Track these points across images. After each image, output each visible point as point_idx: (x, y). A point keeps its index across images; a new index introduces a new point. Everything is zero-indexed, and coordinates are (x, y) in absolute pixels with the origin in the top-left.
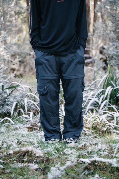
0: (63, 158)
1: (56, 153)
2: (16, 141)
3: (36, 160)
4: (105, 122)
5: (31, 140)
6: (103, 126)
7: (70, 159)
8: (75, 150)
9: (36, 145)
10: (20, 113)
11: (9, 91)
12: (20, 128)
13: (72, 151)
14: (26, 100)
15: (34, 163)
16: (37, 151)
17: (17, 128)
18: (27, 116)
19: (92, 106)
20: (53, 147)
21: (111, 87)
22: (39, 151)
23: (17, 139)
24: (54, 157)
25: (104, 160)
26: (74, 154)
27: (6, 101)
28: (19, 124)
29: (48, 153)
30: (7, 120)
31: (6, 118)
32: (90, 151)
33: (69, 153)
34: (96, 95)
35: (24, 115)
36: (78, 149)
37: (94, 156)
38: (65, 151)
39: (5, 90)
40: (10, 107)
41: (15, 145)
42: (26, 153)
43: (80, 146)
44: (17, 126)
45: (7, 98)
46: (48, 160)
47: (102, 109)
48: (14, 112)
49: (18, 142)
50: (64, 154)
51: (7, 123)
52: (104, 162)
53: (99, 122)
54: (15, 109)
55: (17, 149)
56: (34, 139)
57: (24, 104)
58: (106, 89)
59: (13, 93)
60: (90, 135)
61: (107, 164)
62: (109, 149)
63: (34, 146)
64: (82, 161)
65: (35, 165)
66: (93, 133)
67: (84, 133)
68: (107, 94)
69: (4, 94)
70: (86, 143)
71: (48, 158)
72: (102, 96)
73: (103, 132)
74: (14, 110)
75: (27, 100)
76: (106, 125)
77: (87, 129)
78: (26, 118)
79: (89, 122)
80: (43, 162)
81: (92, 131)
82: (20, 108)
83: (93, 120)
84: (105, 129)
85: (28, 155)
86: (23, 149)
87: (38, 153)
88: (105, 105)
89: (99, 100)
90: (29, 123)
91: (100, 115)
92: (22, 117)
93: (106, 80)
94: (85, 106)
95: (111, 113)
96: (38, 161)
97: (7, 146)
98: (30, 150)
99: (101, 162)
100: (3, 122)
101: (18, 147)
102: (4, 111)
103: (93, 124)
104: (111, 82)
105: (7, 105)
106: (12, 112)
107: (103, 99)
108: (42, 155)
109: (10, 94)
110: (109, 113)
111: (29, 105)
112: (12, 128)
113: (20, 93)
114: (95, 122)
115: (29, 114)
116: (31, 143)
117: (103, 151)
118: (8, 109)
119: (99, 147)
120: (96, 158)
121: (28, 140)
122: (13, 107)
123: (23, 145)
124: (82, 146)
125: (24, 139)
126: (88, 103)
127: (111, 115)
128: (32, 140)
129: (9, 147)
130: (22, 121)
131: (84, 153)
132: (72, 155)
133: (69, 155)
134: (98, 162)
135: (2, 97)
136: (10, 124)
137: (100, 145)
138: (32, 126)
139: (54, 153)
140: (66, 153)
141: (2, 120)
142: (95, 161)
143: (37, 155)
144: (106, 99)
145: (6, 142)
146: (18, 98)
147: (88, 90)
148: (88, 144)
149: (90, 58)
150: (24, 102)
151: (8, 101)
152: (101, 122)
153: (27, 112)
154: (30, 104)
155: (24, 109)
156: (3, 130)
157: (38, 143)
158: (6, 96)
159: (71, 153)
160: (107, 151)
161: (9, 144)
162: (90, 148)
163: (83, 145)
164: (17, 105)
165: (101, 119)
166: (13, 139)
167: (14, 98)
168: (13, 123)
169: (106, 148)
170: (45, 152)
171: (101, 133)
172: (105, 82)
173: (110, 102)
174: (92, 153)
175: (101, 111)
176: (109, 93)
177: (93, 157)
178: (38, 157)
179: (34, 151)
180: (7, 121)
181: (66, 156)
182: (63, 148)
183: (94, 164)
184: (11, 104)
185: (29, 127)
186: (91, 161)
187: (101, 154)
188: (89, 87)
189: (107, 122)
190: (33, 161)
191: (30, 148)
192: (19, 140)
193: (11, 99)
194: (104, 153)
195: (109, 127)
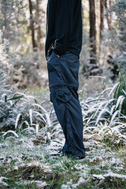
0: (74, 173)
1: (65, 168)
2: (22, 156)
3: (44, 176)
4: (117, 134)
5: (37, 154)
6: (115, 139)
7: (81, 175)
8: (87, 165)
9: (44, 160)
10: (24, 126)
11: (13, 102)
12: (25, 142)
13: (84, 166)
14: (31, 111)
15: (42, 180)
16: (44, 166)
17: (22, 142)
18: (32, 129)
19: (102, 117)
20: (62, 161)
21: (122, 96)
22: (47, 167)
23: (23, 154)
24: (64, 173)
25: (119, 176)
26: (86, 170)
27: (9, 113)
28: (24, 137)
29: (57, 168)
31: (10, 131)
32: (103, 166)
33: (80, 168)
34: (106, 105)
35: (29, 128)
36: (90, 164)
37: (108, 171)
38: (75, 166)
39: (8, 102)
40: (13, 119)
41: (20, 160)
42: (32, 169)
43: (91, 161)
44: (22, 140)
45: (10, 110)
46: (57, 177)
47: (114, 120)
48: (18, 125)
49: (23, 157)
50: (75, 170)
51: (11, 137)
52: (119, 179)
53: (111, 134)
54: (20, 121)
55: (23, 165)
56: (41, 153)
57: (29, 116)
58: (117, 99)
59: (17, 104)
60: (102, 148)
61: (123, 180)
62: (124, 163)
63: (41, 161)
64: (96, 178)
65: (43, 182)
66: (105, 146)
67: (95, 146)
68: (119, 104)
69: (7, 105)
70: (99, 157)
71: (57, 174)
72: (114, 107)
73: (115, 145)
74: (18, 123)
76: (119, 137)
77: (99, 142)
78: (32, 131)
79: (101, 135)
80: (51, 179)
81: (104, 144)
82: (24, 120)
83: (105, 132)
84: (118, 142)
85: (35, 171)
86: (30, 165)
87: (45, 168)
88: (117, 116)
89: (110, 111)
90: (34, 136)
91: (112, 127)
92: (27, 130)
93: (117, 89)
94: (95, 117)
95: (123, 124)
96: (46, 177)
97: (12, 161)
98: (37, 166)
99: (116, 178)
100: (6, 136)
101: (24, 163)
102: (8, 124)
103: (105, 136)
104: (122, 91)
105: (11, 117)
106: (16, 125)
107: (114, 110)
108: (50, 170)
109: (13, 105)
110: (121, 124)
111: (34, 116)
112: (16, 142)
113: (25, 104)
114: (107, 134)
115: (34, 127)
116: (38, 158)
117: (118, 166)
118: (11, 122)
119: (113, 161)
120: (111, 174)
121: (35, 155)
122: (18, 119)
123: (29, 160)
124: (94, 160)
125: (30, 153)
126: (98, 114)
127: (124, 126)
128: (39, 155)
129: (13, 162)
130: (28, 134)
131: (97, 168)
132: (84, 171)
133: (80, 170)
134: (113, 178)
135: (5, 109)
136: (14, 137)
137: (113, 159)
138: (38, 139)
139: (64, 169)
140: (77, 168)
141: (6, 133)
142: (110, 177)
143: (45, 171)
144: (118, 109)
145: (10, 157)
146: (22, 109)
147: (98, 100)
148: (100, 158)
149: (97, 67)
150: (29, 113)
151: (11, 113)
152: (113, 134)
153: (32, 124)
154: (36, 116)
155: (29, 121)
156: (6, 144)
157: (45, 158)
158: (9, 107)
159: (83, 168)
160: (122, 165)
161: (14, 159)
162: (103, 162)
163: (96, 159)
164: (21, 117)
165: (113, 131)
166: (17, 153)
167: (18, 110)
168: (18, 136)
169: (121, 162)
170: (54, 167)
171: (113, 146)
172: (116, 91)
173: (122, 112)
174: (106, 168)
175: (112, 122)
176: (121, 103)
177: (107, 173)
178: (46, 173)
179: (41, 166)
180: (10, 134)
181: (77, 172)
182: (73, 163)
183: (109, 181)
184: (15, 116)
185: (35, 141)
186: (105, 177)
187: (116, 169)
188: (99, 97)
189: (120, 134)
190: (41, 177)
191: (37, 163)
192: (24, 155)
193: (15, 111)
194: (120, 168)
195: (122, 139)
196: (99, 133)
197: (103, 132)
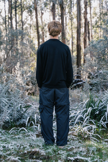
0: (58, 156)
1: (53, 153)
2: (29, 144)
3: (41, 157)
4: (86, 132)
5: (38, 144)
6: (85, 134)
7: (62, 157)
8: (65, 152)
9: (42, 147)
10: (31, 125)
11: (25, 109)
12: (31, 135)
13: (64, 152)
14: (35, 115)
15: (40, 159)
16: (42, 151)
17: (29, 135)
18: (36, 127)
19: (79, 120)
20: (51, 149)
21: (91, 108)
22: (43, 152)
23: (30, 143)
24: (52, 155)
25: (83, 158)
26: (65, 154)
27: (23, 116)
28: (31, 132)
29: (49, 153)
30: (23, 129)
31: (23, 128)
32: (75, 152)
33: (62, 153)
34: (81, 112)
35: (34, 126)
36: (67, 151)
37: (77, 155)
38: (59, 152)
39: (22, 109)
40: (25, 120)
41: (28, 147)
42: (35, 153)
43: (69, 148)
44: (29, 134)
45: (23, 114)
46: (49, 158)
47: (85, 122)
48: (28, 123)
49: (30, 145)
50: (59, 154)
51: (23, 131)
52: (83, 160)
53: (83, 131)
55: (30, 150)
56: (40, 143)
57: (35, 118)
58: (88, 109)
59: (27, 110)
60: (77, 140)
61: (85, 161)
62: (87, 151)
63: (40, 148)
64: (70, 159)
65: (40, 161)
66: (78, 139)
67: (73, 139)
68: (89, 113)
69: (21, 111)
70: (73, 146)
71: (48, 156)
72: (86, 114)
73: (85, 138)
74: (28, 122)
75: (37, 115)
76: (87, 133)
77: (75, 137)
78: (36, 128)
79: (76, 132)
80: (45, 159)
81: (78, 138)
82: (31, 121)
83: (79, 130)
84: (86, 136)
85: (36, 154)
86: (33, 150)
87: (42, 153)
88: (87, 120)
89: (83, 116)
90: (37, 131)
91: (84, 127)
92: (33, 127)
93: (88, 103)
94: (74, 120)
95: (91, 126)
96: (42, 158)
97: (23, 148)
98: (37, 151)
99: (81, 159)
100: (21, 131)
101: (30, 149)
102: (22, 123)
103: (79, 133)
104: (91, 104)
105: (24, 118)
106: (27, 123)
108: (45, 154)
109: (25, 111)
110: (89, 126)
112: (26, 135)
113: (32, 111)
115: (37, 126)
116: (38, 146)
117: (83, 152)
118: (24, 121)
119: (81, 149)
120: (79, 157)
121: (36, 144)
122: (27, 120)
123: (33, 147)
124: (70, 148)
125: (34, 143)
126: (77, 117)
127: (91, 127)
128: (39, 144)
129: (24, 148)
130: (33, 130)
131: (71, 153)
132: (64, 155)
133: (61, 154)
134: (79, 159)
135: (20, 113)
136: (25, 132)
137: (81, 148)
138: (39, 133)
139: (52, 153)
140: (60, 153)
141: (20, 129)
142: (77, 159)
143: (42, 154)
144: (88, 115)
145: (23, 145)
146: (30, 114)
147: (77, 109)
148: (74, 147)
149: (81, 81)
150: (34, 117)
151: (24, 116)
152: (84, 131)
153: (36, 124)
154: (38, 118)
155: (34, 122)
156: (20, 136)
157: (42, 146)
158: (23, 112)
159: (63, 153)
160: (85, 152)
161: (25, 146)
162: (75, 150)
163: (71, 148)
164: (30, 119)
165: (84, 130)
166: (27, 143)
167: (28, 114)
168: (27, 132)
169: (85, 150)
170: (47, 152)
171: (83, 139)
172: (88, 104)
173: (90, 117)
174: (76, 153)
175: (84, 124)
176: (90, 112)
177: (77, 156)
178: (42, 156)
179: (40, 151)
181: (59, 155)
182: (58, 150)
183: (77, 161)
184: (26, 118)
185: (37, 134)
186: (75, 159)
187: (82, 154)
188: (77, 107)
189: (88, 132)
190: (39, 158)
191: (37, 150)
192: (31, 144)
193: (26, 115)
194: (84, 153)
195: (88, 135)
196: (76, 131)
197: (78, 130)
